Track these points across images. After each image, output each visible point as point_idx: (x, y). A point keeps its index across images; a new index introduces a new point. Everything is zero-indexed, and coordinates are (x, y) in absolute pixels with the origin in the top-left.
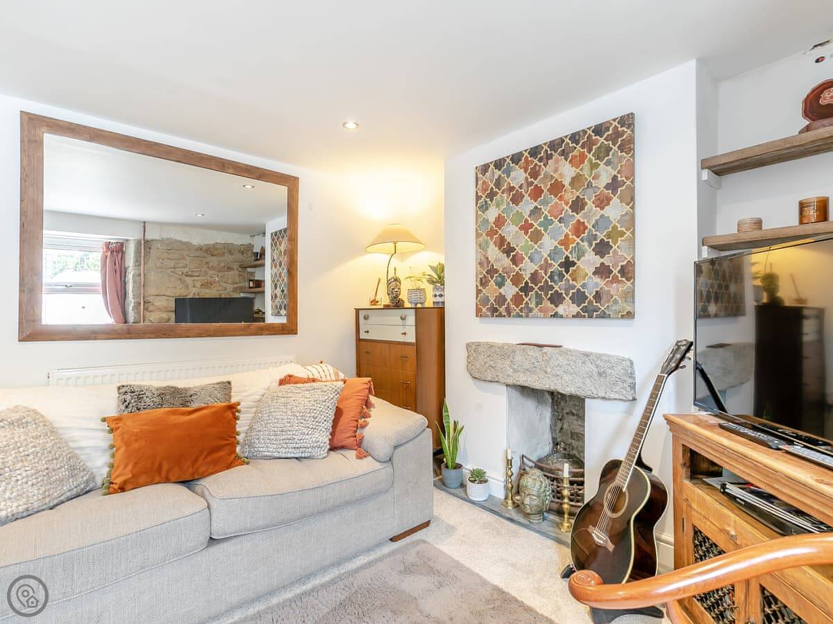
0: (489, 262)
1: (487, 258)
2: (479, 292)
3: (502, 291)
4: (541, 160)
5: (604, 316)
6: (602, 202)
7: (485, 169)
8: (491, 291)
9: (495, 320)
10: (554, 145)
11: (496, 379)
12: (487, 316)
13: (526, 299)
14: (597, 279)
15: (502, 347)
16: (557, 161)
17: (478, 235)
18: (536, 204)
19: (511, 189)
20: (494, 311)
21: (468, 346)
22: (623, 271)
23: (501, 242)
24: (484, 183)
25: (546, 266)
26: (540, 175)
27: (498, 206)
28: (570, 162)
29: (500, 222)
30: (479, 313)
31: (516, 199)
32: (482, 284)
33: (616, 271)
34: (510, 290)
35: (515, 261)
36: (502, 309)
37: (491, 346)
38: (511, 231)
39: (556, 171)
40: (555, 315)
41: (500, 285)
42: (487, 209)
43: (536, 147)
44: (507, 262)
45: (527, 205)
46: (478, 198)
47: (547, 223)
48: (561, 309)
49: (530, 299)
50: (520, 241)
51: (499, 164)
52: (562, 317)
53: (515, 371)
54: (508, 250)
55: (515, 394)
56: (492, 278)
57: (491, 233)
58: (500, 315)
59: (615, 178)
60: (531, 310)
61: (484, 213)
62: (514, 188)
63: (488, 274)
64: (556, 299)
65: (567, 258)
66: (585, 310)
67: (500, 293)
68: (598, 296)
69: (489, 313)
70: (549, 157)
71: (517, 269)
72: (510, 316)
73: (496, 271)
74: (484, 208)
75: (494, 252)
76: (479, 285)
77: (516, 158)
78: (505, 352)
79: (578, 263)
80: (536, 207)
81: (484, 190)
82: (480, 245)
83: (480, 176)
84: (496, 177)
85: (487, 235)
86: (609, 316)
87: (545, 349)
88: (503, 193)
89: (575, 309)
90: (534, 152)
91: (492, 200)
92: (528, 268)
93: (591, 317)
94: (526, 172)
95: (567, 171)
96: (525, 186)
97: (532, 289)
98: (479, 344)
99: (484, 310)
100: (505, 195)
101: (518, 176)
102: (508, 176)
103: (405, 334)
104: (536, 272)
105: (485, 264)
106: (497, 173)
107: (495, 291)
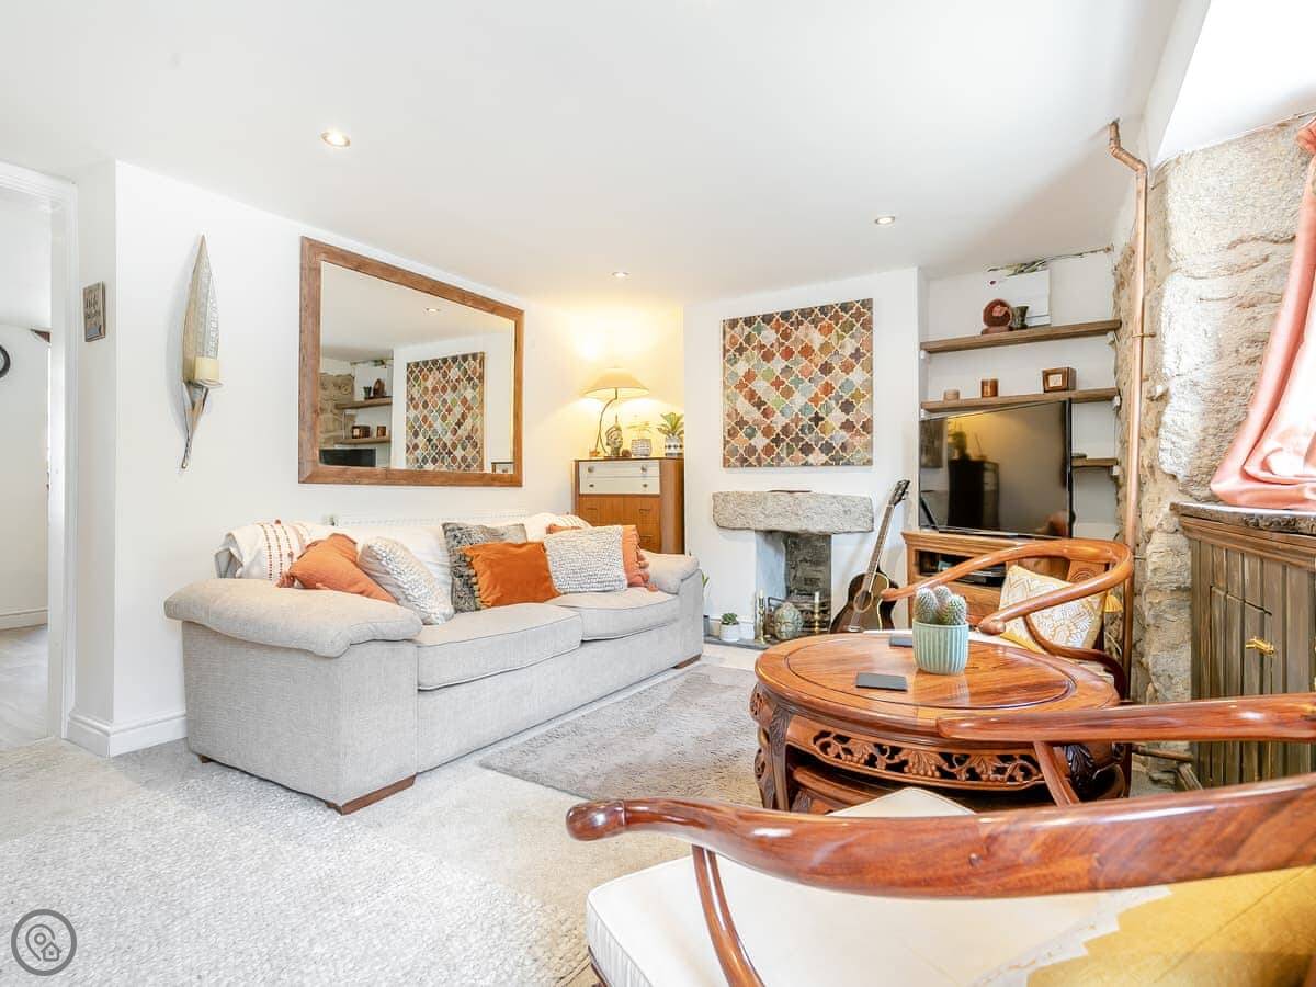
0: (737, 414)
1: (736, 410)
2: (726, 443)
3: (752, 442)
4: (792, 324)
5: (848, 463)
6: (847, 368)
7: (734, 323)
8: (741, 442)
9: (745, 470)
10: (805, 313)
11: (747, 526)
12: (735, 467)
13: (777, 450)
14: (843, 433)
15: (753, 495)
16: (807, 327)
17: (725, 387)
18: (786, 363)
19: (762, 346)
20: (744, 462)
21: (714, 496)
22: (864, 426)
23: (751, 396)
24: (732, 337)
25: (797, 420)
26: (791, 337)
27: (748, 360)
28: (820, 330)
29: (750, 376)
30: (726, 463)
31: (768, 357)
32: (730, 435)
33: (858, 427)
34: (760, 441)
35: (766, 414)
36: (752, 460)
37: (741, 495)
38: (761, 386)
39: (806, 336)
40: (806, 464)
41: (750, 436)
42: (736, 362)
43: (788, 312)
44: (757, 415)
45: (778, 364)
46: (725, 351)
47: (798, 382)
48: (811, 458)
49: (781, 450)
50: (772, 397)
51: (749, 321)
52: (811, 465)
53: (767, 516)
54: (759, 404)
55: (761, 540)
56: (741, 429)
57: (740, 386)
58: (750, 465)
59: (858, 350)
60: (782, 460)
61: (732, 365)
62: (765, 346)
63: (736, 426)
64: (807, 450)
65: (816, 413)
66: (832, 458)
67: (750, 444)
68: (844, 447)
69: (738, 464)
70: (801, 323)
71: (768, 422)
72: (760, 466)
73: (747, 423)
74: (733, 361)
75: (744, 406)
76: (726, 435)
77: (767, 319)
78: (756, 499)
79: (827, 418)
80: (787, 367)
81: (733, 344)
82: (728, 397)
83: (728, 330)
84: (746, 333)
85: (736, 387)
86: (853, 464)
87: (796, 495)
88: (753, 349)
89: (824, 458)
90: (786, 316)
91: (741, 355)
92: (779, 422)
93: (837, 464)
94: (777, 332)
95: (816, 339)
96: (776, 345)
97: (783, 440)
98: (728, 494)
99: (732, 460)
100: (755, 352)
101: (769, 336)
102: (759, 334)
103: (645, 486)
104: (787, 425)
105: (734, 416)
106: (747, 330)
107: (745, 442)
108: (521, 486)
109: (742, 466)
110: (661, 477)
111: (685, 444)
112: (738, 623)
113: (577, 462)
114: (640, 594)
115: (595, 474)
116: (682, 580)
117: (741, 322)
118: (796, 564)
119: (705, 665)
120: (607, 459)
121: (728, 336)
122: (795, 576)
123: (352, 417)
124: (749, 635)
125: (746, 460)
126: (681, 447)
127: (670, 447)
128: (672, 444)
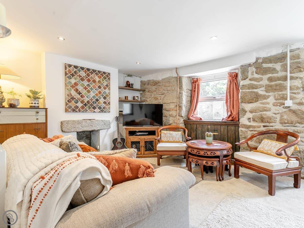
1: (71, 94)
2: (67, 104)
4: (90, 72)
6: (105, 88)
7: (70, 66)
8: (73, 104)
10: (94, 71)
12: (70, 112)
14: (104, 104)
17: (66, 86)
21: (61, 122)
22: (108, 103)
23: (77, 90)
25: (92, 100)
26: (90, 76)
27: (75, 79)
28: (98, 77)
29: (76, 84)
30: (66, 111)
31: (82, 80)
32: (68, 102)
33: (107, 103)
34: (80, 105)
35: (82, 96)
36: (77, 110)
37: (74, 121)
38: (80, 88)
39: (94, 77)
40: (94, 112)
42: (71, 79)
44: (79, 97)
46: (66, 74)
47: (92, 89)
48: (95, 110)
49: (87, 108)
50: (84, 92)
51: (76, 67)
52: (96, 112)
53: (83, 127)
54: (80, 93)
56: (73, 100)
57: (73, 87)
59: (107, 84)
62: (81, 76)
64: (94, 108)
65: (97, 98)
66: (101, 111)
67: (76, 105)
68: (104, 108)
71: (83, 99)
72: (80, 112)
73: (75, 98)
75: (73, 93)
77: (82, 68)
78: (79, 122)
79: (100, 100)
80: (88, 84)
81: (69, 72)
82: (68, 89)
84: (74, 70)
86: (106, 112)
87: (92, 120)
88: (77, 76)
89: (99, 110)
90: (88, 69)
92: (86, 99)
93: (102, 112)
94: (85, 73)
95: (97, 79)
96: (85, 77)
97: (87, 105)
102: (79, 72)
103: (37, 119)
104: (89, 100)
105: (70, 96)
109: (73, 112)
110: (46, 115)
117: (73, 66)
121: (67, 69)
128: (34, 102)
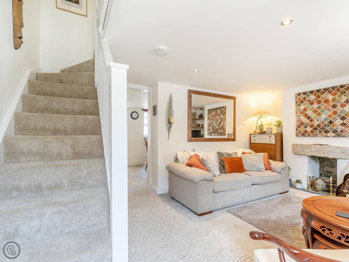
0: (301, 121)
1: (300, 120)
2: (297, 129)
3: (306, 129)
4: (321, 93)
5: (344, 137)
6: (343, 106)
7: (299, 94)
8: (302, 129)
9: (304, 137)
10: (326, 89)
11: (304, 154)
12: (300, 136)
13: (315, 132)
14: (341, 127)
15: (306, 145)
16: (326, 94)
17: (296, 113)
18: (319, 105)
19: (309, 101)
20: (303, 135)
21: (293, 145)
23: (306, 115)
24: (299, 98)
25: (323, 123)
26: (320, 97)
27: (304, 105)
28: (332, 94)
29: (305, 110)
30: (297, 135)
31: (312, 103)
33: (348, 125)
34: (309, 129)
35: (311, 121)
36: (306, 134)
37: (302, 145)
38: (309, 113)
39: (326, 96)
40: (326, 136)
41: (306, 127)
42: (300, 106)
44: (308, 121)
45: (315, 106)
46: (296, 102)
47: (323, 111)
48: (328, 135)
49: (317, 132)
50: (313, 116)
51: (305, 93)
52: (329, 137)
53: (312, 152)
54: (309, 118)
55: (310, 159)
56: (302, 125)
57: (302, 113)
58: (306, 136)
60: (317, 135)
61: (299, 107)
62: (310, 100)
63: (301, 124)
64: (327, 132)
65: (331, 120)
66: (337, 135)
67: (306, 130)
68: (342, 131)
69: (301, 136)
70: (324, 93)
71: (312, 123)
72: (309, 136)
73: (304, 124)
74: (299, 105)
75: (303, 118)
76: (297, 127)
77: (311, 92)
78: (307, 146)
79: (335, 122)
80: (319, 106)
81: (299, 100)
82: (297, 116)
83: (297, 96)
84: (304, 97)
85: (300, 113)
86: (346, 137)
87: (323, 146)
88: (306, 101)
89: (334, 135)
90: (318, 91)
91: (302, 103)
92: (316, 123)
93: (339, 137)
94: (315, 96)
95: (330, 97)
96: (315, 100)
97: (318, 129)
98: (298, 144)
99: (299, 134)
100: (307, 102)
101: (312, 97)
102: (308, 97)
103: (270, 141)
104: (319, 124)
105: (300, 121)
106: (304, 96)
107: (304, 129)
108: (235, 141)
109: (303, 136)
110: (275, 139)
111: (283, 129)
112: (301, 183)
113: (250, 134)
114: (269, 173)
115: (255, 138)
116: (282, 170)
117: (302, 94)
118: (324, 166)
119: (290, 194)
120: (259, 133)
121: (297, 98)
122: (323, 170)
123: (196, 122)
124: (306, 187)
125: (304, 135)
126: (282, 130)
127: (278, 130)
128: (279, 129)
